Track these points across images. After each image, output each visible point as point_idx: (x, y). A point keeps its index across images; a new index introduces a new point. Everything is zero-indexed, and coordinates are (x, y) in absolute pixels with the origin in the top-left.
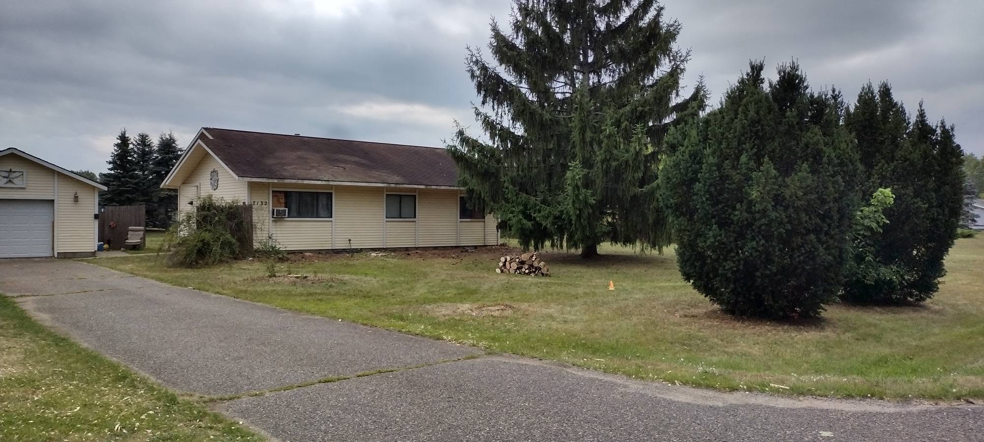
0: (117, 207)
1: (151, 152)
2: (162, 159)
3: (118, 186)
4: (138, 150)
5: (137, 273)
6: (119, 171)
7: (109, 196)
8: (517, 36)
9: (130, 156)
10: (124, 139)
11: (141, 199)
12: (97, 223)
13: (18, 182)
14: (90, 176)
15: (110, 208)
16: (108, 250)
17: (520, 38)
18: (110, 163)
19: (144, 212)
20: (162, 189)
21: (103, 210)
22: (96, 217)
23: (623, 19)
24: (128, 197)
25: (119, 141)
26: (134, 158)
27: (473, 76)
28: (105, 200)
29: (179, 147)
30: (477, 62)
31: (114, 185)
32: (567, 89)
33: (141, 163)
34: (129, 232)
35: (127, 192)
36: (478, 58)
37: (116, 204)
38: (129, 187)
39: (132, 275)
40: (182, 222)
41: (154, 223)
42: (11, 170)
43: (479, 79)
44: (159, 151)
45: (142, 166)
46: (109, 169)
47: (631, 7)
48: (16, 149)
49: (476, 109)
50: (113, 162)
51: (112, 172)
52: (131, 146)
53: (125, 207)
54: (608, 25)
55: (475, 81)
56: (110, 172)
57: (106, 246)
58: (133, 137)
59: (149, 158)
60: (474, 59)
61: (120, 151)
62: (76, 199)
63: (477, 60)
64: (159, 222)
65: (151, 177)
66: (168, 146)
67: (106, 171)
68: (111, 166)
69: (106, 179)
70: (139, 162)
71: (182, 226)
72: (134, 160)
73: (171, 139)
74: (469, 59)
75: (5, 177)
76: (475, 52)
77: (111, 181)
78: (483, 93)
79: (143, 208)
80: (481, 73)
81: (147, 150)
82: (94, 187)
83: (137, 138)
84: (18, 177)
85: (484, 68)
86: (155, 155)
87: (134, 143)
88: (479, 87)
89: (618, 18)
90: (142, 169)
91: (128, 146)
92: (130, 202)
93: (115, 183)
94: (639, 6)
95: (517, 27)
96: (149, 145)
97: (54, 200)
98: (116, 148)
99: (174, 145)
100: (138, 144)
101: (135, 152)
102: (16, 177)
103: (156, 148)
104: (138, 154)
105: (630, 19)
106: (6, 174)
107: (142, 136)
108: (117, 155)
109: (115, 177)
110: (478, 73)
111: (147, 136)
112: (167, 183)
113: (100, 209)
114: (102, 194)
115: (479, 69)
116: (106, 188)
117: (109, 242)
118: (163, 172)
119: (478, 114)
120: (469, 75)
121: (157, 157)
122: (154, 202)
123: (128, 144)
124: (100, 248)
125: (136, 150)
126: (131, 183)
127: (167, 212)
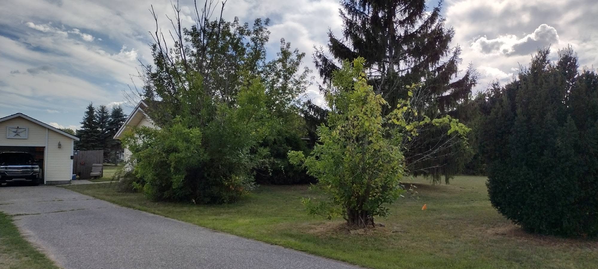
0: (86, 152)
1: (107, 117)
2: (114, 121)
3: (87, 138)
4: (99, 115)
5: (97, 196)
6: (87, 128)
7: (81, 144)
8: (347, 39)
9: (95, 119)
10: (91, 109)
11: (100, 146)
12: (72, 161)
13: (22, 135)
14: (70, 132)
15: (81, 152)
16: (79, 179)
17: (348, 40)
18: (82, 123)
19: (102, 154)
20: (114, 140)
21: (76, 153)
22: (72, 158)
23: (417, 27)
24: (92, 145)
25: (88, 110)
26: (97, 120)
27: (317, 65)
28: (78, 146)
29: (124, 114)
30: (320, 56)
31: (84, 137)
32: (378, 74)
33: (101, 123)
34: (93, 168)
35: (92, 141)
36: (321, 53)
37: (85, 149)
38: (94, 138)
39: (94, 198)
40: (128, 162)
41: (109, 161)
42: (18, 127)
43: (321, 67)
44: (112, 116)
45: (102, 125)
46: (81, 127)
47: (422, 19)
48: (22, 114)
49: (320, 86)
50: (84, 123)
51: (83, 129)
52: (95, 113)
53: (90, 151)
54: (406, 32)
55: (319, 68)
56: (82, 129)
57: (78, 176)
58: (97, 107)
59: (106, 120)
60: (318, 54)
61: (88, 116)
62: (60, 146)
63: (320, 55)
64: (111, 160)
65: (107, 132)
66: (117, 113)
67: (79, 129)
68: (83, 125)
69: (80, 134)
70: (100, 123)
71: (128, 165)
72: (97, 121)
73: (120, 109)
74: (315, 55)
75: (14, 132)
76: (319, 49)
77: (82, 135)
78: (324, 76)
79: (102, 152)
80: (323, 64)
81: (105, 115)
82: (71, 138)
83: (99, 108)
84: (22, 132)
85: (325, 60)
86: (109, 118)
87: (97, 111)
88: (322, 73)
89: (413, 27)
90: (102, 127)
91: (93, 113)
92: (94, 147)
93: (85, 136)
94: (429, 19)
95: (347, 33)
96: (106, 112)
97: (45, 147)
98: (86, 114)
99: (121, 112)
100: (100, 112)
101: (97, 117)
102: (21, 132)
103: (110, 114)
104: (99, 118)
105: (422, 28)
106: (15, 130)
107: (102, 107)
108: (86, 119)
109: (86, 132)
110: (321, 63)
111: (105, 107)
112: (118, 136)
113: (74, 152)
114: (76, 143)
115: (321, 61)
116: (78, 139)
117: (79, 174)
118: (115, 129)
119: (321, 90)
120: (315, 64)
121: (111, 120)
122: (108, 148)
123: (93, 112)
124: (74, 178)
125: (98, 115)
126: (95, 136)
127: (116, 153)
